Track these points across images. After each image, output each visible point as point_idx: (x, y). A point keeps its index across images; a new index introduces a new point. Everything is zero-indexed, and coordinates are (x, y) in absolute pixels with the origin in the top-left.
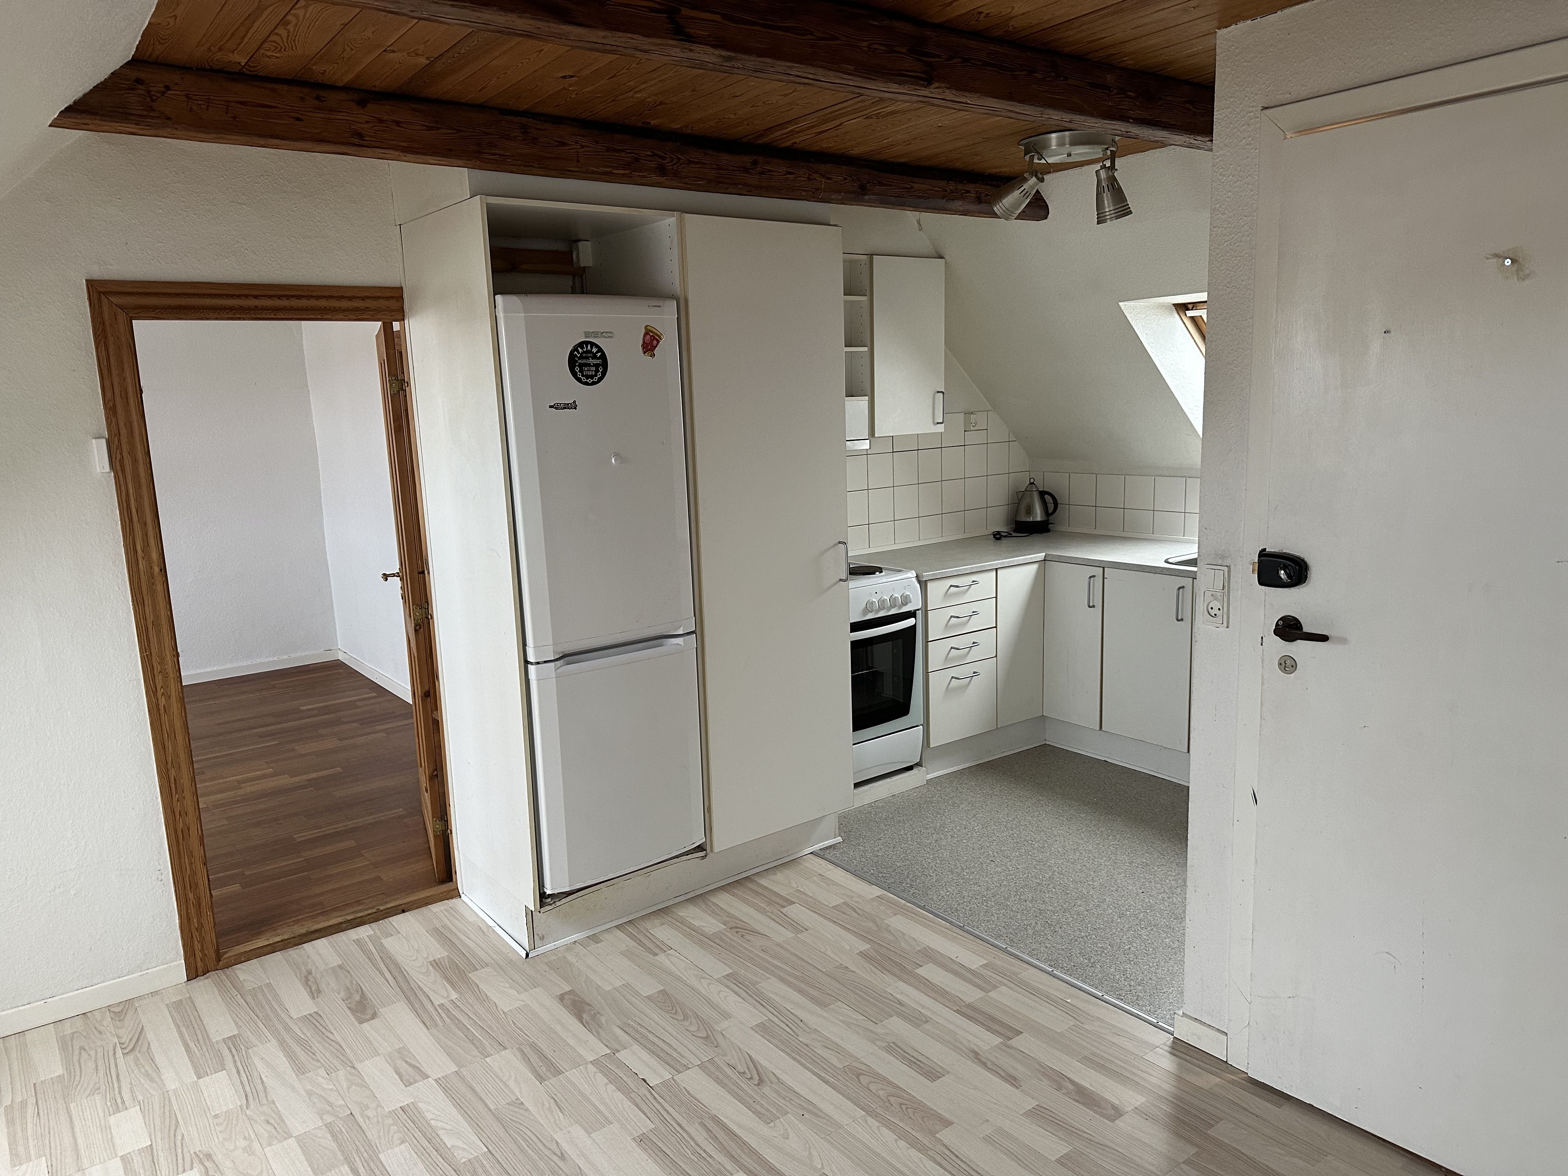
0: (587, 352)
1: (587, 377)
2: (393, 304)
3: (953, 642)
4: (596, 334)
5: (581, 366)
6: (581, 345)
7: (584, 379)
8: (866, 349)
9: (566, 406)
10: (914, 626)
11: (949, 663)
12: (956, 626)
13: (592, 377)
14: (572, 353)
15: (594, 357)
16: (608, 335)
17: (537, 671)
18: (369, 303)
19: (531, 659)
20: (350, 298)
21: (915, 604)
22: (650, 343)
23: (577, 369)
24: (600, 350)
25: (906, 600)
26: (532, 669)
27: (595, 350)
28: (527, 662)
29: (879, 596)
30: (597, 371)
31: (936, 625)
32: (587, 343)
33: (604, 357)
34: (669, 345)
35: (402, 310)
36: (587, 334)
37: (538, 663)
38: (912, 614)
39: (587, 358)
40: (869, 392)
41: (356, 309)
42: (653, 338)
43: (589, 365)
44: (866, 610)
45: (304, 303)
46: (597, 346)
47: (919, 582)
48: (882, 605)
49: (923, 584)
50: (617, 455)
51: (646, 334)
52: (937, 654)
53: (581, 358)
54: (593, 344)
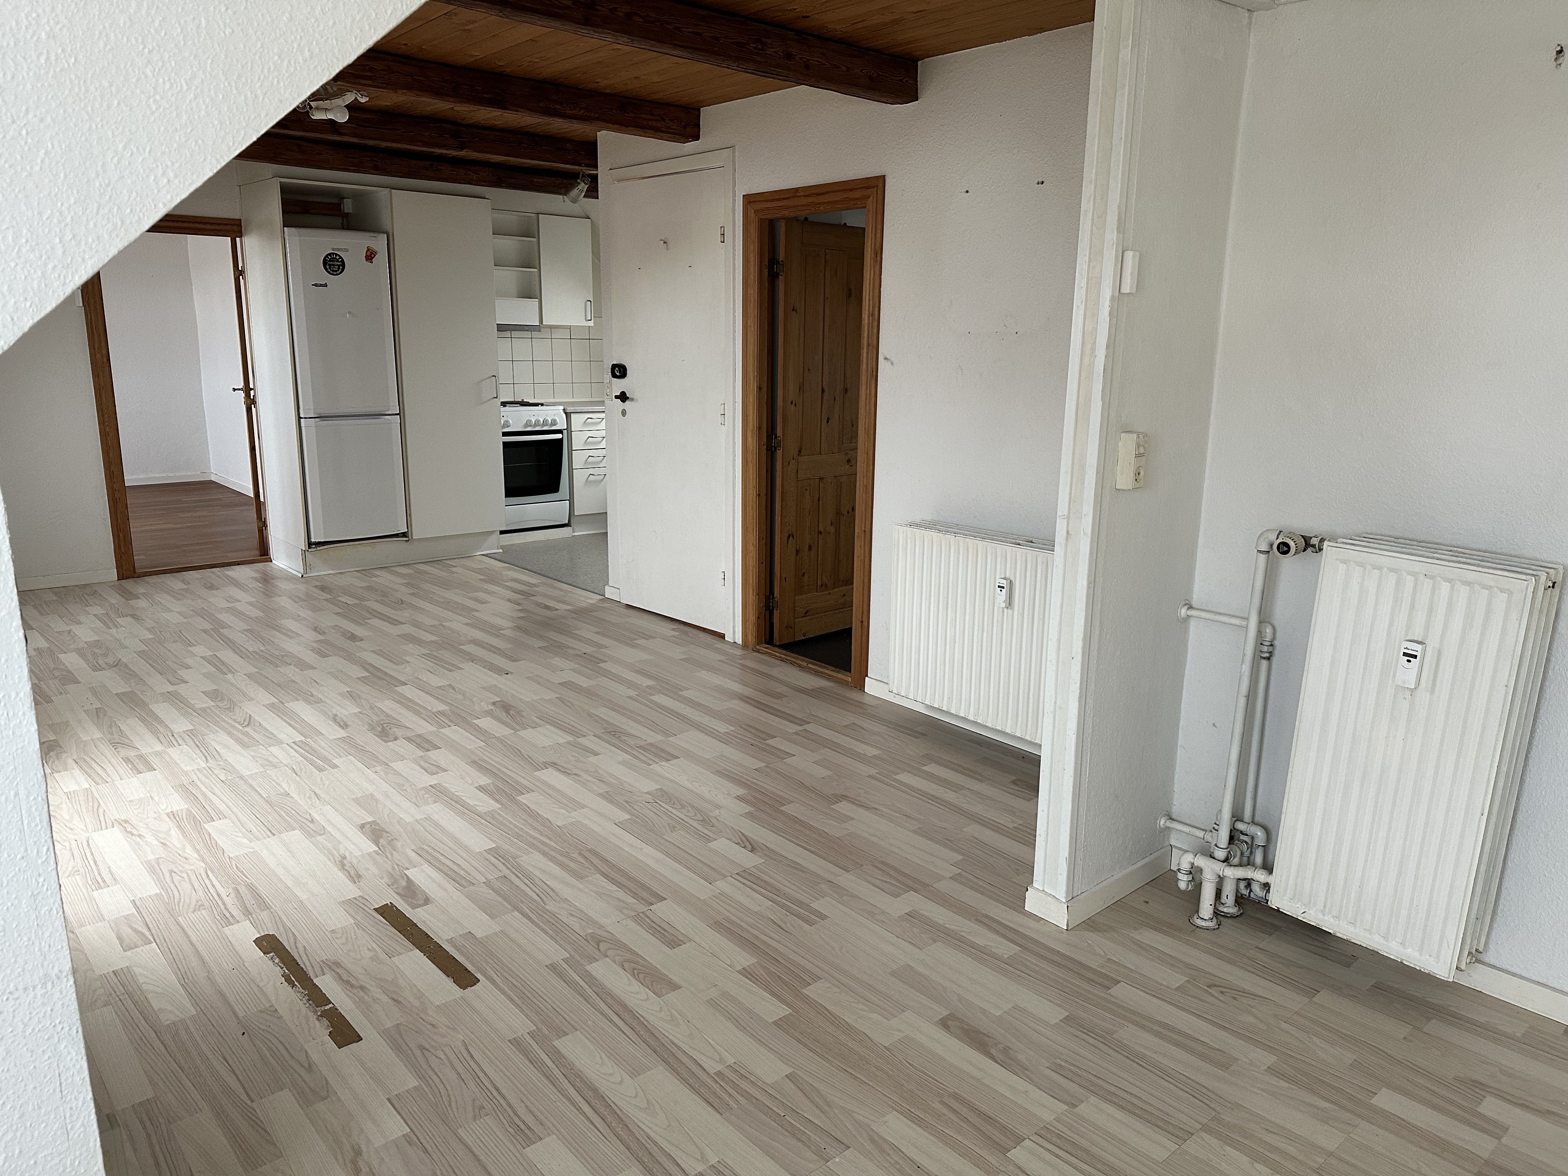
0: (333, 258)
1: (333, 271)
2: (235, 228)
3: (591, 453)
4: (339, 250)
5: (329, 265)
6: (330, 254)
7: (331, 272)
8: (536, 270)
9: (321, 285)
10: (562, 440)
11: (587, 465)
12: (591, 443)
13: (336, 271)
14: (325, 258)
15: (338, 261)
16: (346, 250)
17: (305, 421)
18: (222, 227)
19: (302, 416)
20: (212, 224)
21: (562, 425)
22: (370, 256)
23: (328, 267)
24: (341, 257)
25: (554, 423)
26: (302, 420)
27: (338, 257)
28: (300, 418)
29: (536, 418)
30: (339, 268)
31: (578, 440)
32: (333, 254)
33: (343, 261)
34: (382, 257)
35: (241, 232)
36: (333, 249)
37: (305, 418)
38: (560, 431)
39: (333, 261)
40: (538, 296)
41: (215, 230)
42: (372, 253)
43: (334, 265)
44: (526, 425)
45: (186, 225)
46: (339, 255)
47: (566, 413)
48: (537, 423)
49: (568, 415)
50: (349, 313)
51: (368, 250)
52: (578, 459)
53: (330, 261)
54: (336, 255)
